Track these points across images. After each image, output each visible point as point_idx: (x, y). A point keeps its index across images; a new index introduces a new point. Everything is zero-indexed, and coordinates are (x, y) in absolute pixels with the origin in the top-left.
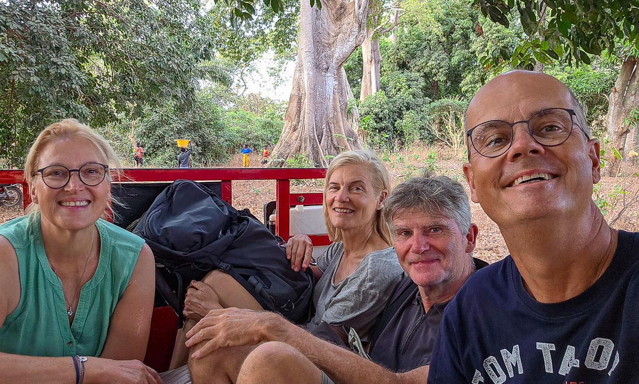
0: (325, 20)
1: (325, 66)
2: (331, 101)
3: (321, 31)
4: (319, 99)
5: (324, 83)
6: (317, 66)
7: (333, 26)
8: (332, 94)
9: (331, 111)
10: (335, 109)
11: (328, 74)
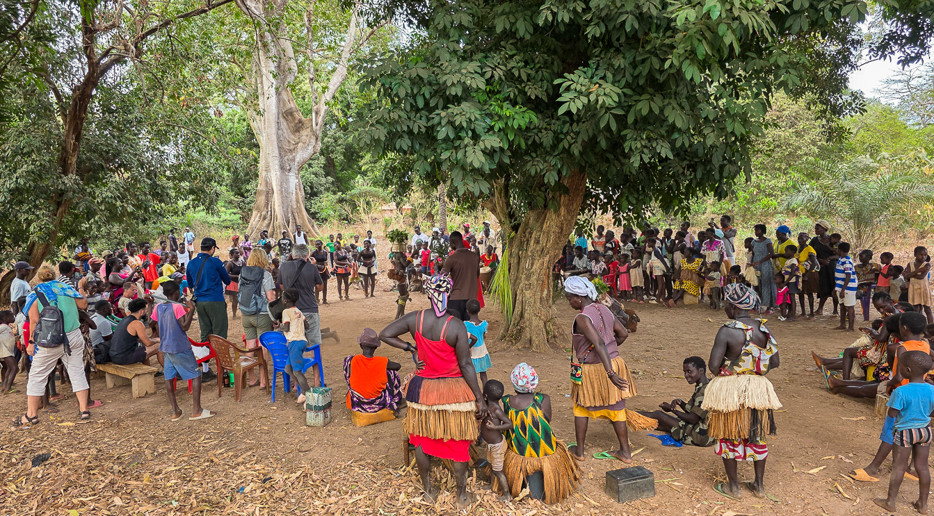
0: (285, 131)
1: (288, 168)
2: (294, 195)
3: (282, 139)
4: (285, 194)
5: (287, 181)
6: (282, 168)
7: (292, 136)
8: (294, 190)
9: (294, 203)
10: (297, 201)
11: (291, 174)
